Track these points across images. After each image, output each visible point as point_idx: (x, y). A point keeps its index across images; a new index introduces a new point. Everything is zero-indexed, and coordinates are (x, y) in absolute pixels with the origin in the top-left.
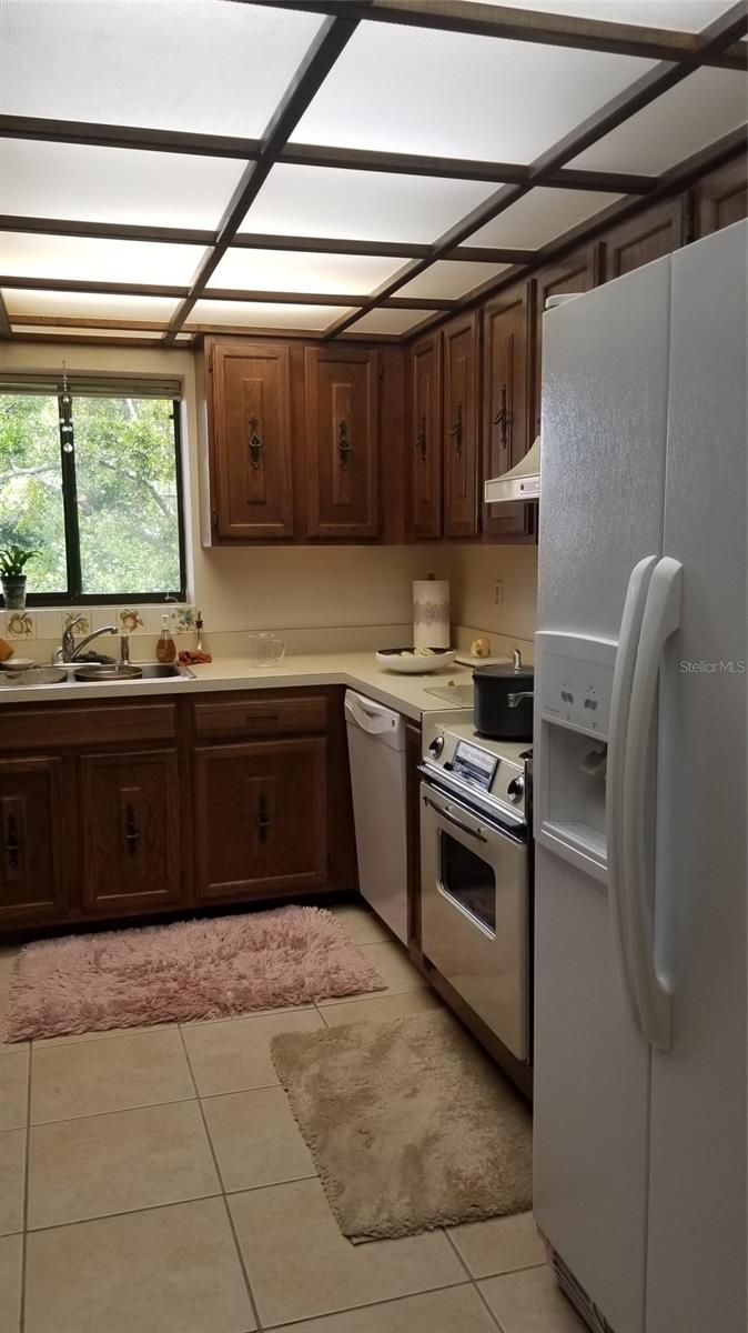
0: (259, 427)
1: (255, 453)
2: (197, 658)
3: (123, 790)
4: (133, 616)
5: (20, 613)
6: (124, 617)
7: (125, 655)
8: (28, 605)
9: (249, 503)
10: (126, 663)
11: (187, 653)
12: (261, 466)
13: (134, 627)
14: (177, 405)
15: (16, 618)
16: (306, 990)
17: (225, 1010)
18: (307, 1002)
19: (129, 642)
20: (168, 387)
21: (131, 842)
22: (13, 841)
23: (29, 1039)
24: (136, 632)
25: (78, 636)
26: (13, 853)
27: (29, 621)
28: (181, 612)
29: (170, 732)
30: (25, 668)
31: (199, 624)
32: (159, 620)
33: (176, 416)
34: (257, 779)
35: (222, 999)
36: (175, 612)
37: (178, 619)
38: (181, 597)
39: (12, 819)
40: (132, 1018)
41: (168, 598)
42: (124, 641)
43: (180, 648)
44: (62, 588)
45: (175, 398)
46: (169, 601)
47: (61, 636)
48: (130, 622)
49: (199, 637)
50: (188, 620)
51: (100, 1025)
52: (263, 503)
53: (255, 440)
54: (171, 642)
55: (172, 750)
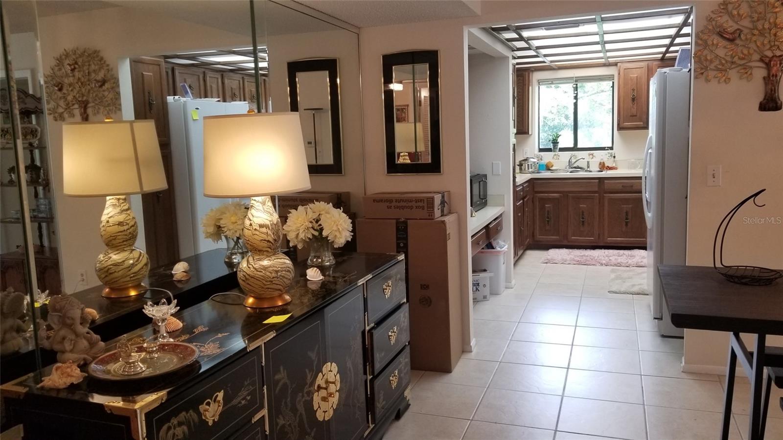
0: (635, 91)
1: (633, 100)
2: (611, 168)
3: (581, 206)
4: (592, 154)
5: (556, 153)
6: (590, 155)
7: (588, 167)
8: (559, 151)
9: (631, 116)
10: (588, 169)
11: (608, 167)
12: (636, 104)
13: (593, 158)
14: (613, 83)
15: (555, 155)
16: (628, 264)
17: (602, 264)
18: (628, 267)
19: (590, 163)
20: (610, 77)
21: (583, 221)
22: (548, 218)
23: (547, 263)
24: (593, 160)
25: (573, 161)
26: (548, 221)
27: (559, 156)
28: (609, 153)
29: (596, 189)
30: (556, 170)
31: (614, 157)
32: (600, 156)
33: (613, 87)
34: (625, 206)
35: (601, 262)
36: (607, 153)
37: (607, 156)
38: (611, 148)
39: (548, 211)
40: (575, 262)
41: (606, 149)
42: (588, 162)
43: (606, 165)
44: (571, 145)
45: (613, 81)
46: (607, 150)
47: (568, 161)
48: (591, 156)
49: (614, 161)
50: (611, 156)
51: (565, 263)
52: (636, 116)
53: (633, 95)
54: (604, 163)
55: (597, 195)
